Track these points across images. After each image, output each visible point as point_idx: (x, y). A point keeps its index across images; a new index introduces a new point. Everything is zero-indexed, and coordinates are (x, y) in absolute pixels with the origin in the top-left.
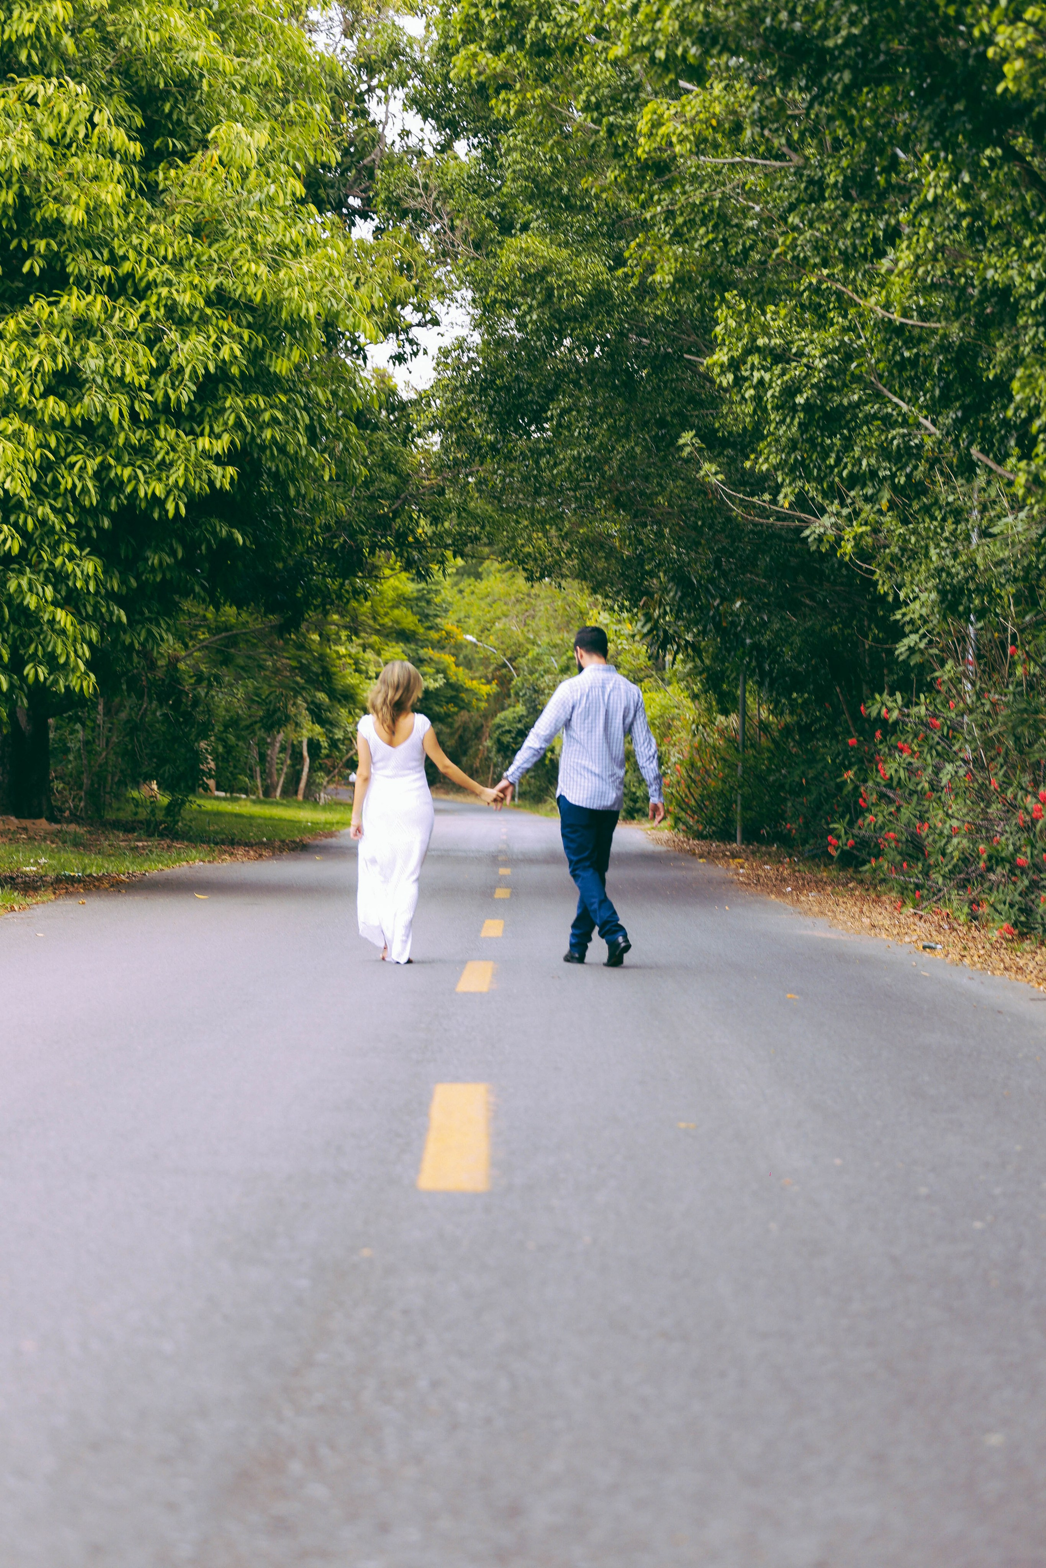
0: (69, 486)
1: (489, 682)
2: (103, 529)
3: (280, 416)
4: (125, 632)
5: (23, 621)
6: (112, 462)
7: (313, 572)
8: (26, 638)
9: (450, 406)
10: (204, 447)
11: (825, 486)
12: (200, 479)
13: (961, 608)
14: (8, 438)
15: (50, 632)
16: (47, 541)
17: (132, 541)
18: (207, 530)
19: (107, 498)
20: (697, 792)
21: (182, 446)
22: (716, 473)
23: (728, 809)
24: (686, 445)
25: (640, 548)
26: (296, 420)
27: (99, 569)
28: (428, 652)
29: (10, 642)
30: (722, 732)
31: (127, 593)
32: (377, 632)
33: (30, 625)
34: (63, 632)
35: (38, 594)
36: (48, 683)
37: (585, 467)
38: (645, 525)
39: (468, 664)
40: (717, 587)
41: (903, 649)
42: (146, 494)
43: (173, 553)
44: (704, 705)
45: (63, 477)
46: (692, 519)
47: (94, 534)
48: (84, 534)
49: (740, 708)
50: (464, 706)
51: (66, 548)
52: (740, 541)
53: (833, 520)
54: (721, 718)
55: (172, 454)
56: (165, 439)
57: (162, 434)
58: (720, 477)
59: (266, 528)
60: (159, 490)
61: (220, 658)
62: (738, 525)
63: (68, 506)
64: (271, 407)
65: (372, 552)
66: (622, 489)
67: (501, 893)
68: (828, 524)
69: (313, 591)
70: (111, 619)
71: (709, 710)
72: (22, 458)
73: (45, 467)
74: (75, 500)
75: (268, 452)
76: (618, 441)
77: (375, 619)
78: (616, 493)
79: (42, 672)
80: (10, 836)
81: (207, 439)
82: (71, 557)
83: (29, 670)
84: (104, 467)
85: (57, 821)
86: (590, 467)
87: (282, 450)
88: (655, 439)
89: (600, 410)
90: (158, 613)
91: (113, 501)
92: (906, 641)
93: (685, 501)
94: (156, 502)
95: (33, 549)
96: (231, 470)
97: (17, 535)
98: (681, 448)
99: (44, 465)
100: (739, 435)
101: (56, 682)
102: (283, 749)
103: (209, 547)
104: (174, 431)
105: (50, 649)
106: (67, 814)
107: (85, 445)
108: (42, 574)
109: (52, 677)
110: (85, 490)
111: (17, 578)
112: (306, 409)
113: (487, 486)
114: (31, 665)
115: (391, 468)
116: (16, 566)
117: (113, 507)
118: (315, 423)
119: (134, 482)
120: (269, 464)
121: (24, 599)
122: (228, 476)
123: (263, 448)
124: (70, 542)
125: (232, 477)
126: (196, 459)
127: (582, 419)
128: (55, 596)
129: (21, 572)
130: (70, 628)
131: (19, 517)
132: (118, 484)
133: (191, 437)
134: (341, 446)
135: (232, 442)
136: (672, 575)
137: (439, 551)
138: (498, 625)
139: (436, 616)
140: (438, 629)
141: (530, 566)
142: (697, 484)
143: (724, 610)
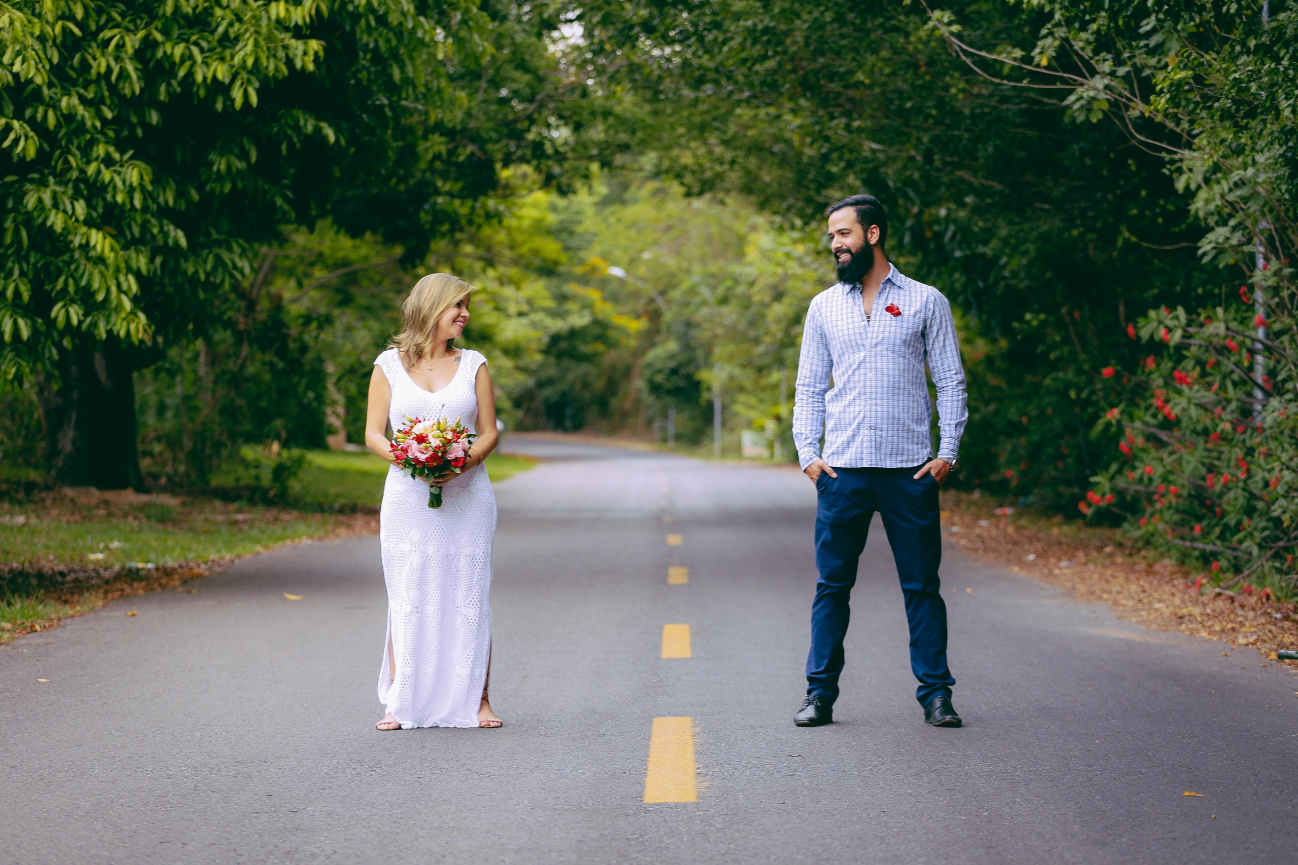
0: (103, 69)
1: (638, 317)
2: (150, 125)
4: (186, 260)
5: (48, 247)
6: (159, 37)
7: (438, 192)
8: (52, 268)
10: (278, 14)
11: (1121, 22)
12: (275, 56)
15: (83, 261)
16: (76, 142)
17: (192, 142)
18: (287, 124)
19: (154, 84)
21: (250, 14)
22: (950, 24)
25: (827, 145)
27: (146, 178)
28: (572, 288)
29: (31, 275)
31: (187, 209)
32: (515, 262)
33: (57, 253)
34: (101, 260)
35: (65, 212)
36: (84, 327)
37: (762, 41)
38: (832, 118)
39: (614, 298)
40: (917, 191)
41: (1209, 247)
42: (205, 79)
43: (244, 156)
45: (95, 59)
47: (139, 132)
48: (125, 133)
50: (612, 344)
51: (101, 150)
53: (1106, 81)
55: (237, 26)
56: (228, 7)
58: (954, 28)
59: (368, 125)
60: (222, 72)
61: (339, 297)
63: (102, 97)
66: (809, 68)
67: (677, 576)
68: (1100, 86)
69: (441, 216)
70: (166, 242)
72: (37, 32)
73: (70, 46)
74: (113, 89)
75: (363, 22)
76: (803, 6)
77: (512, 248)
78: (801, 72)
79: (75, 314)
80: (85, 513)
81: (282, 5)
82: (108, 162)
83: (57, 311)
84: (148, 44)
85: (146, 491)
86: (769, 42)
87: (382, 20)
90: (230, 234)
91: (163, 88)
92: (1211, 236)
94: (218, 88)
95: (58, 153)
96: (315, 45)
97: (31, 134)
99: (69, 43)
101: (94, 325)
103: (291, 145)
105: (83, 283)
106: (163, 481)
107: (123, 15)
108: (70, 185)
109: (89, 320)
110: (123, 75)
111: (38, 190)
114: (60, 305)
115: (522, 66)
116: (36, 176)
117: (163, 96)
119: (188, 63)
120: (365, 38)
121: (46, 218)
122: (311, 53)
123: (356, 17)
124: (107, 143)
125: (316, 54)
126: (269, 30)
128: (88, 215)
129: (43, 183)
130: (110, 256)
131: (36, 112)
132: (167, 66)
133: (261, 3)
135: (318, 11)
136: (865, 176)
137: (583, 163)
138: (646, 256)
139: (579, 249)
140: (582, 262)
141: (688, 179)
142: (907, 58)
143: (926, 217)
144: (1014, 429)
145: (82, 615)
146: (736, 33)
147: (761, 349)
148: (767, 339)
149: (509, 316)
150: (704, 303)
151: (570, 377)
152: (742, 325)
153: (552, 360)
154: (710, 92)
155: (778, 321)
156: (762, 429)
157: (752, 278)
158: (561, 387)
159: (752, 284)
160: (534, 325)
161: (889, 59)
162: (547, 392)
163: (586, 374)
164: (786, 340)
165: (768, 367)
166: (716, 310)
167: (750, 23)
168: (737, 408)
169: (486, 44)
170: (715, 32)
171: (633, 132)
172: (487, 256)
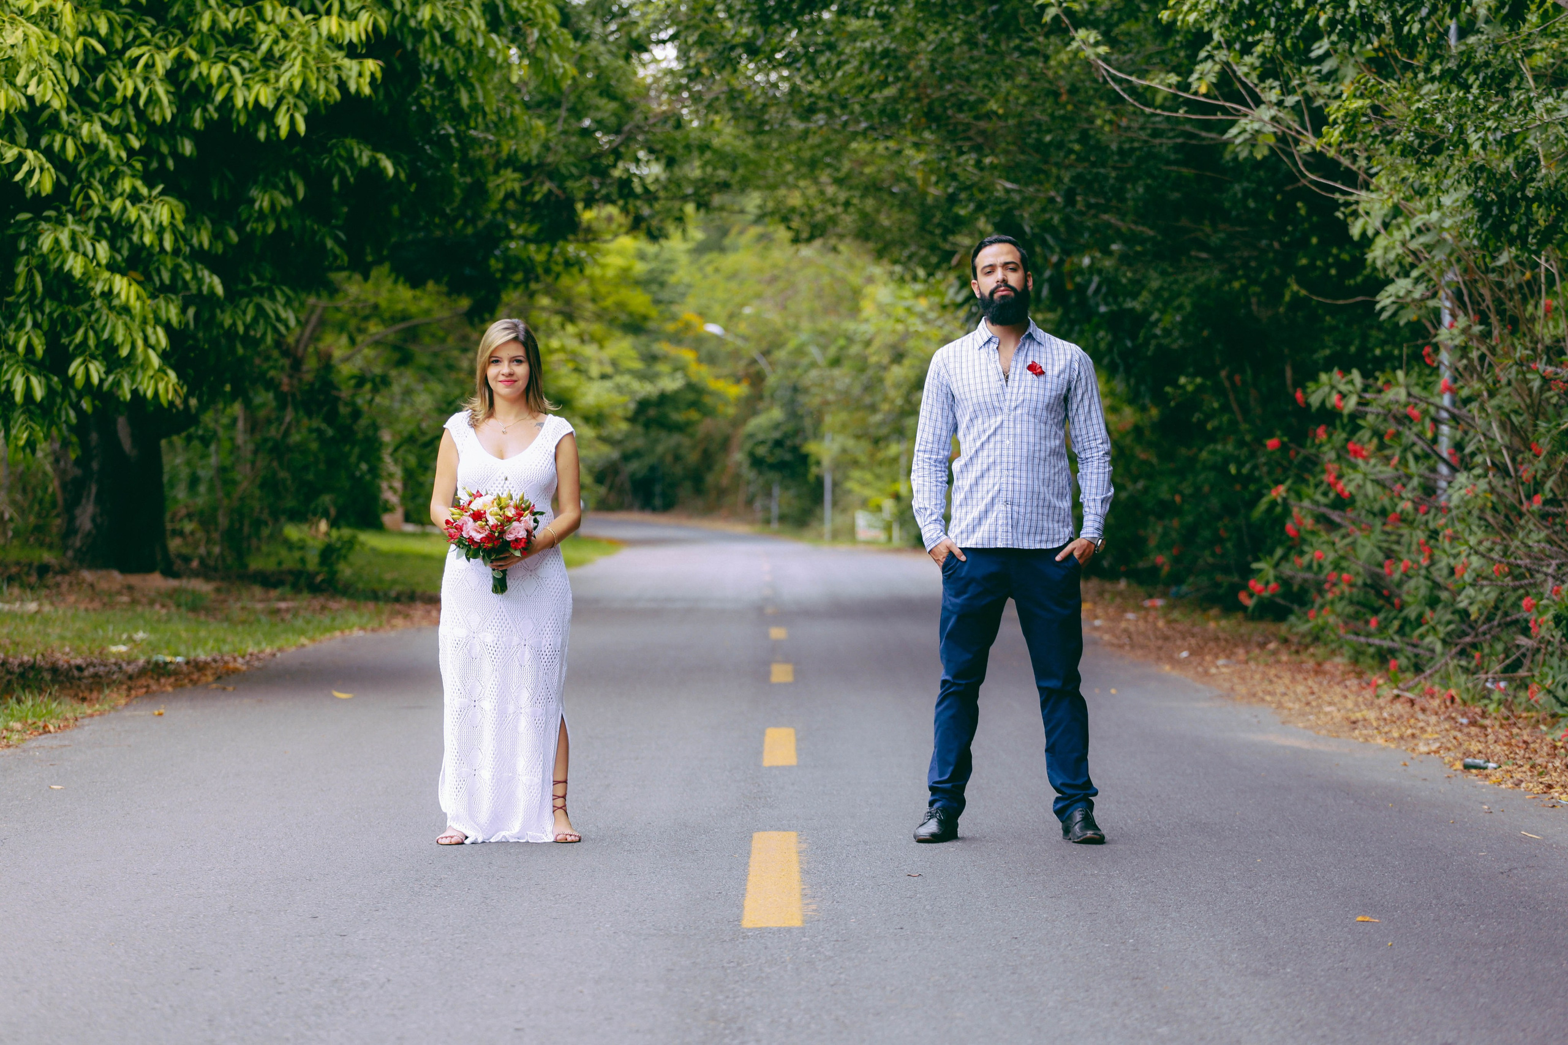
0: (130, 93)
1: (738, 381)
2: (183, 156)
4: (223, 311)
5: (65, 294)
6: (194, 56)
8: (70, 319)
10: (329, 31)
11: (1288, 43)
12: (325, 78)
13: (1514, 228)
14: (32, 20)
15: (105, 311)
16: (98, 175)
17: (230, 176)
18: (339, 156)
19: (189, 110)
21: (297, 30)
22: (1097, 44)
25: (954, 184)
27: (178, 217)
28: (662, 347)
29: (46, 326)
31: (225, 252)
32: (598, 317)
33: (76, 301)
34: (126, 309)
35: (85, 254)
36: (106, 386)
38: (961, 152)
39: (711, 359)
41: (1388, 301)
42: (246, 103)
43: (290, 191)
45: (120, 80)
47: (170, 164)
48: (154, 165)
50: (707, 412)
51: (126, 184)
53: (1273, 112)
55: (283, 43)
56: (273, 21)
57: (268, 12)
58: (1102, 49)
59: (431, 158)
60: (265, 96)
61: (396, 356)
63: (129, 124)
65: (588, 206)
67: (781, 673)
68: (1267, 118)
69: (514, 264)
70: (200, 290)
72: (55, 50)
73: (92, 65)
74: (140, 115)
75: (427, 40)
77: (594, 301)
78: (926, 101)
79: (96, 370)
80: (106, 599)
81: (334, 19)
82: (135, 197)
83: (76, 368)
84: (182, 64)
85: (176, 575)
86: (889, 66)
87: (448, 38)
90: (273, 281)
91: (198, 114)
94: (261, 113)
95: (77, 187)
96: (371, 65)
97: (47, 165)
99: (91, 62)
101: (118, 384)
103: (344, 179)
104: (286, 9)
105: (105, 336)
106: (195, 564)
107: (153, 31)
108: (92, 224)
109: (111, 378)
110: (152, 99)
111: (55, 230)
114: (79, 360)
115: (608, 93)
116: (52, 213)
117: (198, 123)
119: (227, 86)
120: (429, 58)
121: (63, 262)
122: (367, 74)
123: (418, 34)
124: (133, 176)
125: (373, 75)
126: (320, 48)
128: (112, 257)
129: (60, 222)
130: (136, 305)
131: (53, 141)
132: (203, 89)
133: (310, 17)
134: (536, 34)
135: (375, 27)
136: (997, 219)
137: (677, 204)
138: (748, 310)
139: (671, 303)
140: (674, 318)
141: (796, 223)
142: (1047, 85)
143: (1067, 267)
144: (1165, 509)
145: (101, 714)
146: (852, 56)
147: (878, 418)
148: (886, 407)
149: (590, 379)
150: (813, 365)
151: (660, 449)
152: (856, 390)
153: (639, 429)
154: (822, 122)
155: (897, 386)
156: (879, 509)
157: (868, 336)
158: (650, 460)
159: (868, 343)
160: (619, 389)
161: (1026, 86)
162: (634, 466)
163: (679, 446)
164: (907, 407)
165: (886, 438)
166: (827, 372)
167: (867, 44)
168: (850, 485)
169: (567, 65)
170: (828, 54)
171: (734, 169)
172: (567, 309)
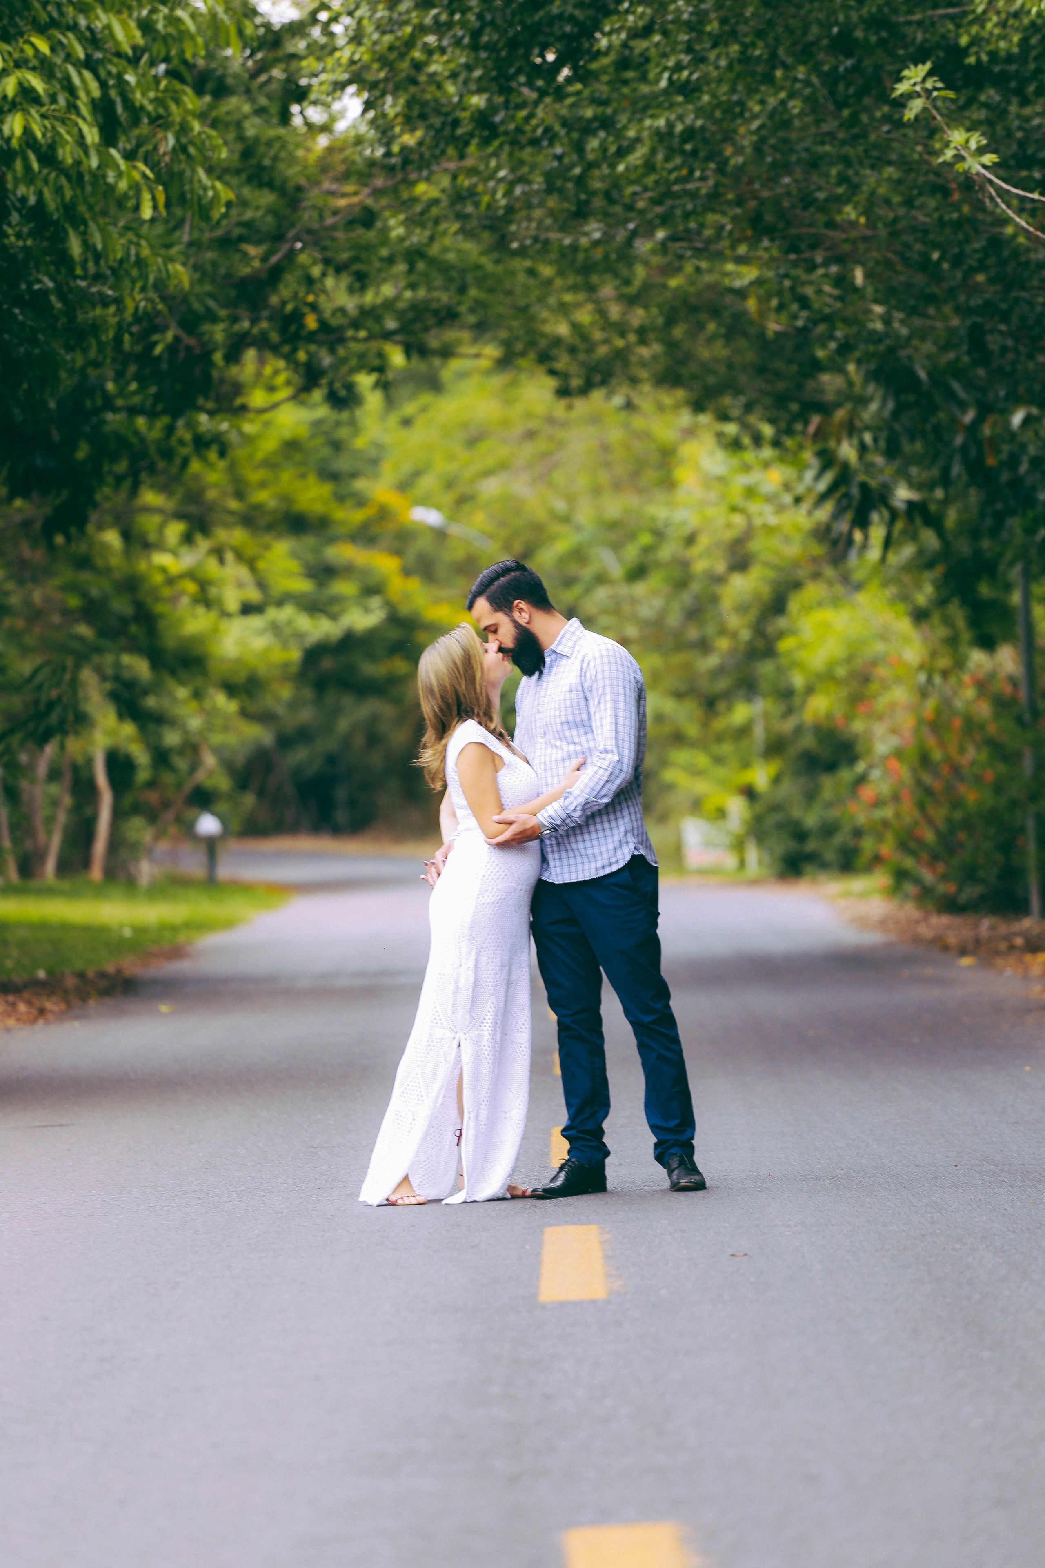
3: (38, 84)
7: (109, 404)
9: (388, 39)
20: (940, 814)
22: (979, 152)
23: (1008, 846)
24: (911, 95)
25: (804, 314)
26: (71, 90)
28: (342, 552)
30: (982, 685)
32: (245, 522)
37: (683, 152)
38: (812, 267)
39: (425, 570)
40: (969, 385)
44: (942, 632)
46: (918, 247)
49: (1020, 630)
52: (1023, 288)
54: (977, 658)
58: (989, 159)
59: (23, 325)
62: (1016, 253)
64: (18, 65)
65: (233, 356)
66: (765, 194)
71: (952, 641)
75: (18, 165)
76: (751, 91)
77: (240, 495)
78: (752, 204)
86: (695, 153)
87: (48, 157)
88: (831, 79)
89: (714, 27)
93: (902, 211)
98: (901, 103)
100: (1010, 58)
102: (54, 775)
112: (90, 64)
113: (477, 204)
115: (262, 176)
118: (113, 93)
120: (22, 190)
127: (674, 51)
134: (171, 141)
136: (873, 366)
137: (374, 346)
138: (491, 488)
139: (354, 475)
140: (361, 501)
141: (563, 362)
142: (932, 177)
143: (987, 431)
146: (638, 140)
147: (712, 661)
148: (723, 644)
149: (225, 614)
150: (601, 579)
151: (343, 725)
152: (674, 619)
153: (308, 693)
154: (597, 235)
155: (742, 609)
156: (721, 814)
157: (687, 531)
158: (326, 745)
159: (690, 540)
160: (277, 630)
161: (900, 182)
162: (299, 755)
163: (375, 719)
164: (760, 644)
165: (727, 696)
166: (624, 590)
167: (661, 122)
168: (670, 775)
169: (219, 185)
170: (602, 134)
171: (462, 290)
172: (192, 509)
